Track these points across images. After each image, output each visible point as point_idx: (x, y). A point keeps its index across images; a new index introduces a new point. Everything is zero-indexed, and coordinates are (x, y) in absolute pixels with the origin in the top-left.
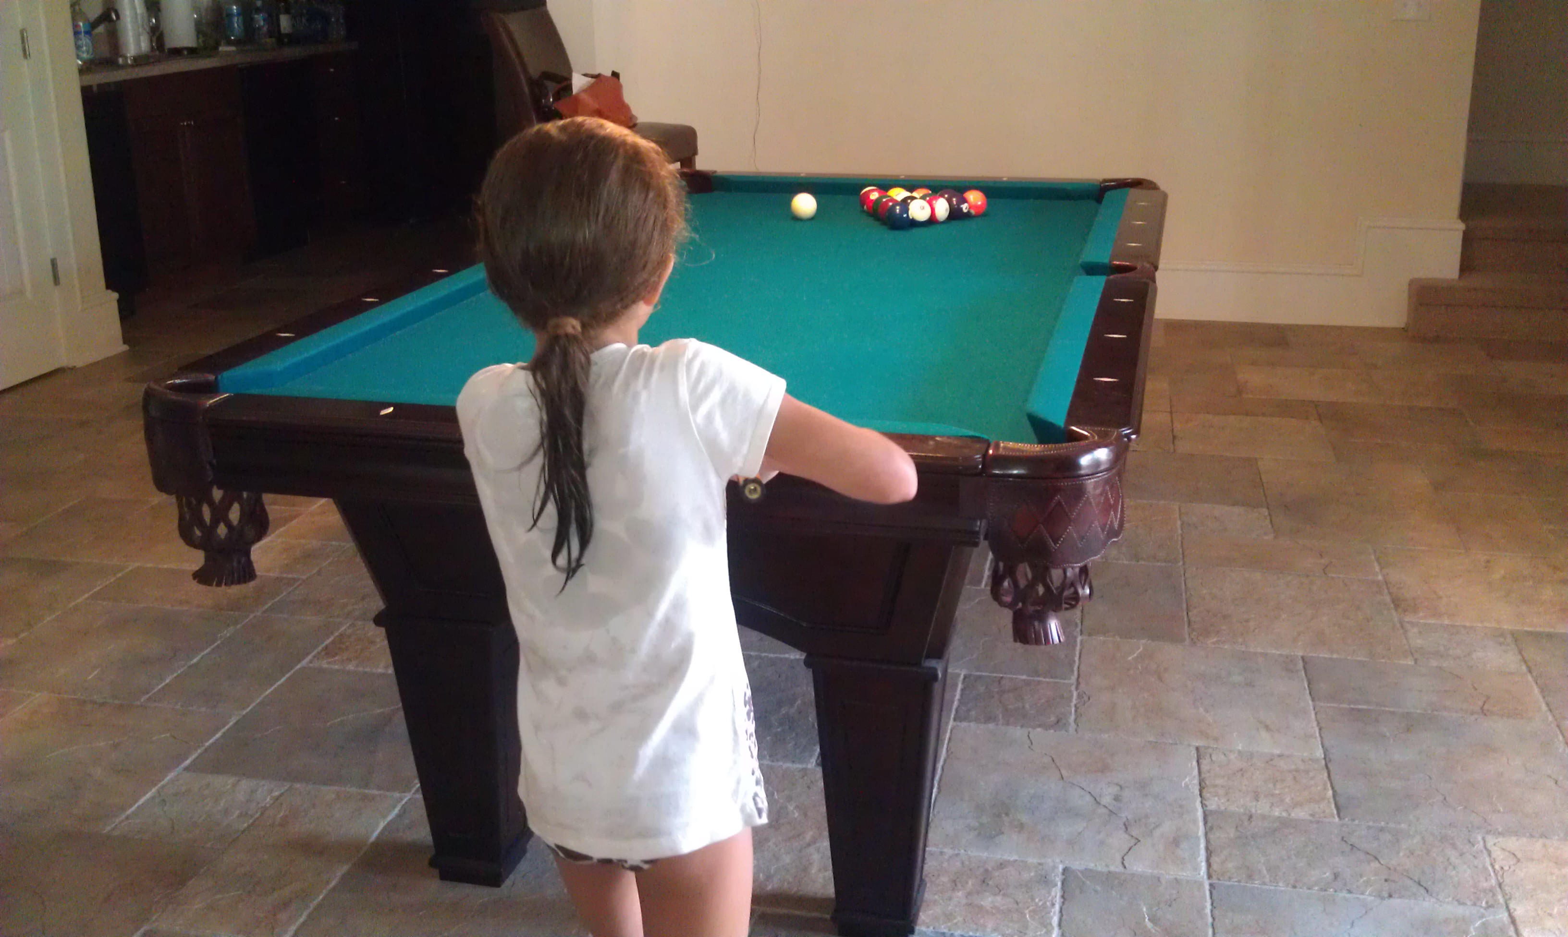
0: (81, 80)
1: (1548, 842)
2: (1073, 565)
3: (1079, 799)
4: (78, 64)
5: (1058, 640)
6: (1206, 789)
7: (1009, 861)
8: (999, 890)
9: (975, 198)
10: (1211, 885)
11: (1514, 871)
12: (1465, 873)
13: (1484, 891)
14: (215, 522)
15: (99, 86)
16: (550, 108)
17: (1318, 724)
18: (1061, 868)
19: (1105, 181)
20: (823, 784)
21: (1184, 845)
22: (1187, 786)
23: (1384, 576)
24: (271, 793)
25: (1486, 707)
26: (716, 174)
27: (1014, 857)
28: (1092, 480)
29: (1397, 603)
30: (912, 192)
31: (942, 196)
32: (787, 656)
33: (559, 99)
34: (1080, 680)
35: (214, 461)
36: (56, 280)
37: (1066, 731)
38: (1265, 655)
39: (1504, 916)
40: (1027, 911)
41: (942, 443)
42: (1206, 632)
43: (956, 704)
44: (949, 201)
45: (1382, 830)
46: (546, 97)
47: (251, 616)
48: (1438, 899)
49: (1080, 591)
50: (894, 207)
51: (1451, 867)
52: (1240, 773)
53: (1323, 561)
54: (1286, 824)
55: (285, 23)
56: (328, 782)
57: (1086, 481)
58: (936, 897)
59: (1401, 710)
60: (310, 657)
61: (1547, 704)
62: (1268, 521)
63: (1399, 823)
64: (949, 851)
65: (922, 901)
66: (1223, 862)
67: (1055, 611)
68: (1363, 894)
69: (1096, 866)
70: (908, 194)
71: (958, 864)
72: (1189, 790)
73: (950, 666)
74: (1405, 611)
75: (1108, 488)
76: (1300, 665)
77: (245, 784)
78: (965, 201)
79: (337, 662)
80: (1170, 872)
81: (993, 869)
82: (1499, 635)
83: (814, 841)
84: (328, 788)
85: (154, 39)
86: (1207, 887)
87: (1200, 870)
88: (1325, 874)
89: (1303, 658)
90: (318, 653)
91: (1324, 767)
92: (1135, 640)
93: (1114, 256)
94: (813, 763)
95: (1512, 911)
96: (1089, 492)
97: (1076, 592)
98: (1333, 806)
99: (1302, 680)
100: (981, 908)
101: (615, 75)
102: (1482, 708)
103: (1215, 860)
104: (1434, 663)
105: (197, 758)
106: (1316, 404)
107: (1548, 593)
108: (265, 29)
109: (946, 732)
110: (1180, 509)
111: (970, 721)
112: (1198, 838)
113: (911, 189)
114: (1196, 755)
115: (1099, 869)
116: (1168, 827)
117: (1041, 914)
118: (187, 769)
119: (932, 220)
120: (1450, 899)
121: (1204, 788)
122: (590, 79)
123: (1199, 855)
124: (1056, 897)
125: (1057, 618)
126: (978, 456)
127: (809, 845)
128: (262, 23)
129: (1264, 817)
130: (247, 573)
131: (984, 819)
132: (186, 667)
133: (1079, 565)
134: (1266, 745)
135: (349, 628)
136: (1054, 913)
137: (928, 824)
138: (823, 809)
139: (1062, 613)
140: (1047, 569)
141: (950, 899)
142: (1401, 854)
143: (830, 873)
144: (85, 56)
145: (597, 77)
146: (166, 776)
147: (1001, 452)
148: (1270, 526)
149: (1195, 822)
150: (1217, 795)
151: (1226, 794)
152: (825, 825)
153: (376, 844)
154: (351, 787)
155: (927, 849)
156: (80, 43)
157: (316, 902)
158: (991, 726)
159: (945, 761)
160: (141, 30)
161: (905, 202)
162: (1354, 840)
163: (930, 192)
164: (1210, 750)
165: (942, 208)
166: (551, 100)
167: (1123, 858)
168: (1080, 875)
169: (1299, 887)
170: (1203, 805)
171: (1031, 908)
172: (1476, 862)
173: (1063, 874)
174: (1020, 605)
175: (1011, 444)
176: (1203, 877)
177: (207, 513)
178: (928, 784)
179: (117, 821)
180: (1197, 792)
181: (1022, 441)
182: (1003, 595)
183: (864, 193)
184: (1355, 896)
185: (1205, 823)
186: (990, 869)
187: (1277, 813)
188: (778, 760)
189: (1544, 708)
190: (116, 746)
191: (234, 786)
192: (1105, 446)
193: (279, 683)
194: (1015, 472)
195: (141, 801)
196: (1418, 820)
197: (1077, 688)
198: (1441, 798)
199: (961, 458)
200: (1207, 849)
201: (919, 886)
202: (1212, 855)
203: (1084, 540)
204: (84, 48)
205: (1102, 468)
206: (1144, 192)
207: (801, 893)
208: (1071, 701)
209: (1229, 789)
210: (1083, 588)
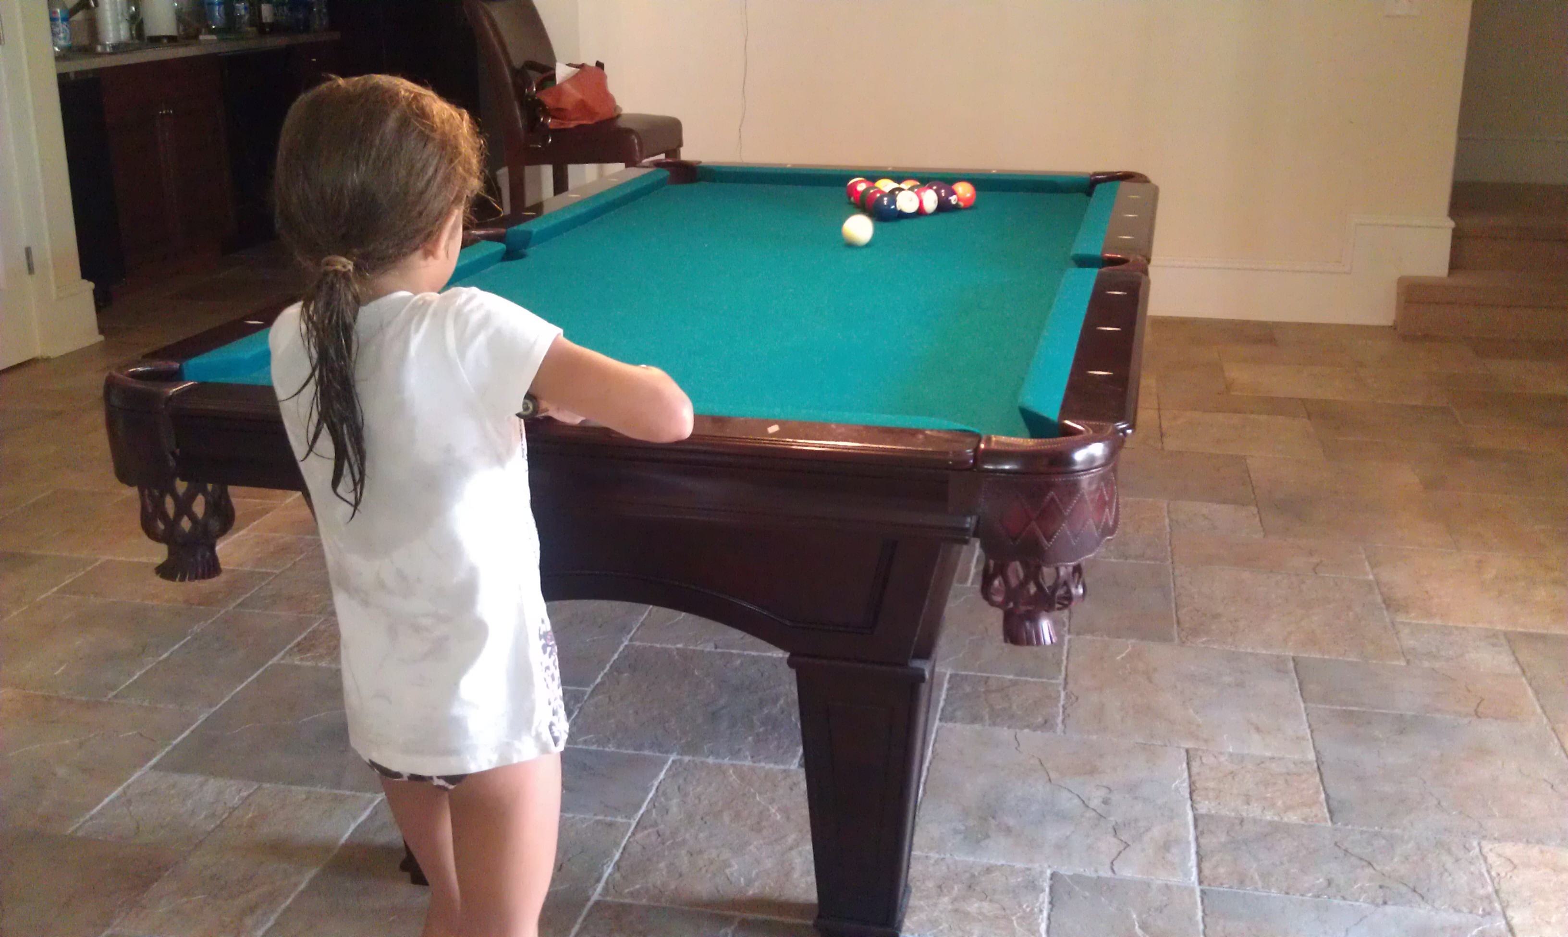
0: (56, 66)
1: (1544, 848)
2: (1066, 564)
3: (1067, 802)
4: (55, 51)
5: (1050, 642)
6: (1197, 791)
7: (996, 865)
8: (985, 896)
9: (963, 190)
10: (1203, 892)
11: (1511, 877)
12: (1462, 879)
13: (1481, 898)
14: (179, 515)
15: (76, 73)
16: (533, 97)
17: (1310, 726)
18: (1049, 872)
19: (1095, 174)
20: (806, 786)
21: (1174, 850)
22: (1177, 789)
23: (1375, 575)
24: (240, 793)
25: (1481, 709)
26: (701, 165)
27: (1002, 862)
28: (1087, 476)
29: (1389, 603)
30: (899, 183)
31: (931, 188)
32: (769, 654)
33: (543, 89)
34: (1069, 680)
35: (178, 451)
36: (31, 269)
37: (1054, 732)
38: (1255, 655)
39: (1501, 924)
40: (1014, 918)
41: (932, 436)
42: (1195, 632)
43: (942, 704)
44: (937, 192)
45: (1376, 835)
46: (530, 86)
47: (222, 612)
48: (1433, 907)
49: (1073, 591)
50: (882, 198)
51: (1446, 874)
52: (1230, 777)
53: (1314, 560)
54: (1276, 828)
55: (267, 12)
56: (300, 782)
57: (1081, 477)
58: (922, 903)
59: (1394, 712)
60: (282, 653)
61: (1542, 707)
62: (1258, 519)
63: (1394, 828)
64: (934, 856)
65: (907, 906)
66: (1216, 867)
67: (1047, 611)
68: (1357, 901)
69: (1085, 870)
70: (896, 185)
71: (944, 868)
72: (1179, 792)
73: (937, 664)
74: (1398, 610)
75: (1102, 484)
76: (1291, 665)
77: (213, 784)
78: (954, 193)
79: (310, 659)
80: (1161, 878)
81: (979, 873)
82: (1491, 637)
83: (797, 844)
84: (299, 788)
85: (134, 27)
86: (1198, 894)
87: (1191, 875)
88: (1318, 879)
89: (1294, 659)
90: (291, 649)
91: (1317, 770)
92: (1124, 640)
93: (1105, 250)
94: (795, 764)
95: (1509, 919)
96: (1083, 488)
97: (1069, 592)
98: (1326, 810)
99: (1293, 683)
100: (967, 914)
101: (600, 65)
102: (1476, 712)
103: (1207, 866)
104: (1426, 664)
105: (165, 756)
106: (1303, 401)
107: (1541, 594)
108: (247, 17)
109: (932, 733)
110: (1168, 507)
111: (955, 722)
112: (1188, 843)
113: (899, 179)
114: (1186, 758)
115: (1088, 874)
116: (1157, 832)
117: (1029, 919)
118: (154, 767)
119: (920, 212)
120: (1446, 906)
121: (1194, 791)
122: (574, 69)
123: (1189, 860)
124: (1043, 902)
125: (1049, 617)
126: (968, 451)
127: (791, 849)
128: (243, 12)
129: (1255, 821)
130: (212, 568)
131: (971, 822)
132: (154, 664)
133: (1073, 563)
134: (1257, 747)
135: (322, 623)
136: (1042, 919)
137: (913, 828)
138: (806, 812)
139: (1056, 613)
140: (1039, 568)
141: (935, 905)
142: (1396, 860)
143: (812, 878)
144: (62, 43)
145: (582, 67)
146: (131, 775)
147: (993, 446)
148: (1259, 524)
149: (1185, 825)
150: (1207, 798)
151: (1217, 797)
152: (808, 827)
153: (345, 846)
154: (322, 787)
155: (913, 853)
156: (57, 30)
157: (283, 906)
158: (977, 727)
159: (930, 763)
160: (120, 18)
161: (892, 194)
162: (1346, 845)
163: (918, 183)
164: (1200, 753)
165: (930, 200)
166: (535, 90)
167: (1112, 863)
168: (1068, 880)
169: (1291, 893)
170: (1193, 808)
171: (1019, 915)
172: (1472, 868)
173: (1051, 879)
174: (1011, 605)
175: (1003, 439)
176: (1193, 883)
177: (169, 504)
178: (914, 786)
179: (82, 820)
180: (1188, 796)
181: (1015, 435)
182: (994, 595)
183: (851, 184)
184: (1349, 903)
185: (1196, 826)
186: (976, 874)
187: (1269, 816)
188: (760, 761)
189: (1539, 710)
190: (81, 745)
191: (201, 786)
192: (1099, 441)
193: (249, 680)
194: (1007, 467)
195: (106, 801)
196: (1412, 824)
197: (1065, 689)
198: (1436, 802)
199: (951, 452)
200: (1198, 853)
201: (905, 891)
202: (1203, 860)
203: (1078, 538)
204: (62, 35)
205: (1097, 463)
206: (1136, 185)
207: (783, 898)
208: (1059, 701)
209: (1220, 792)
210: (1077, 587)
